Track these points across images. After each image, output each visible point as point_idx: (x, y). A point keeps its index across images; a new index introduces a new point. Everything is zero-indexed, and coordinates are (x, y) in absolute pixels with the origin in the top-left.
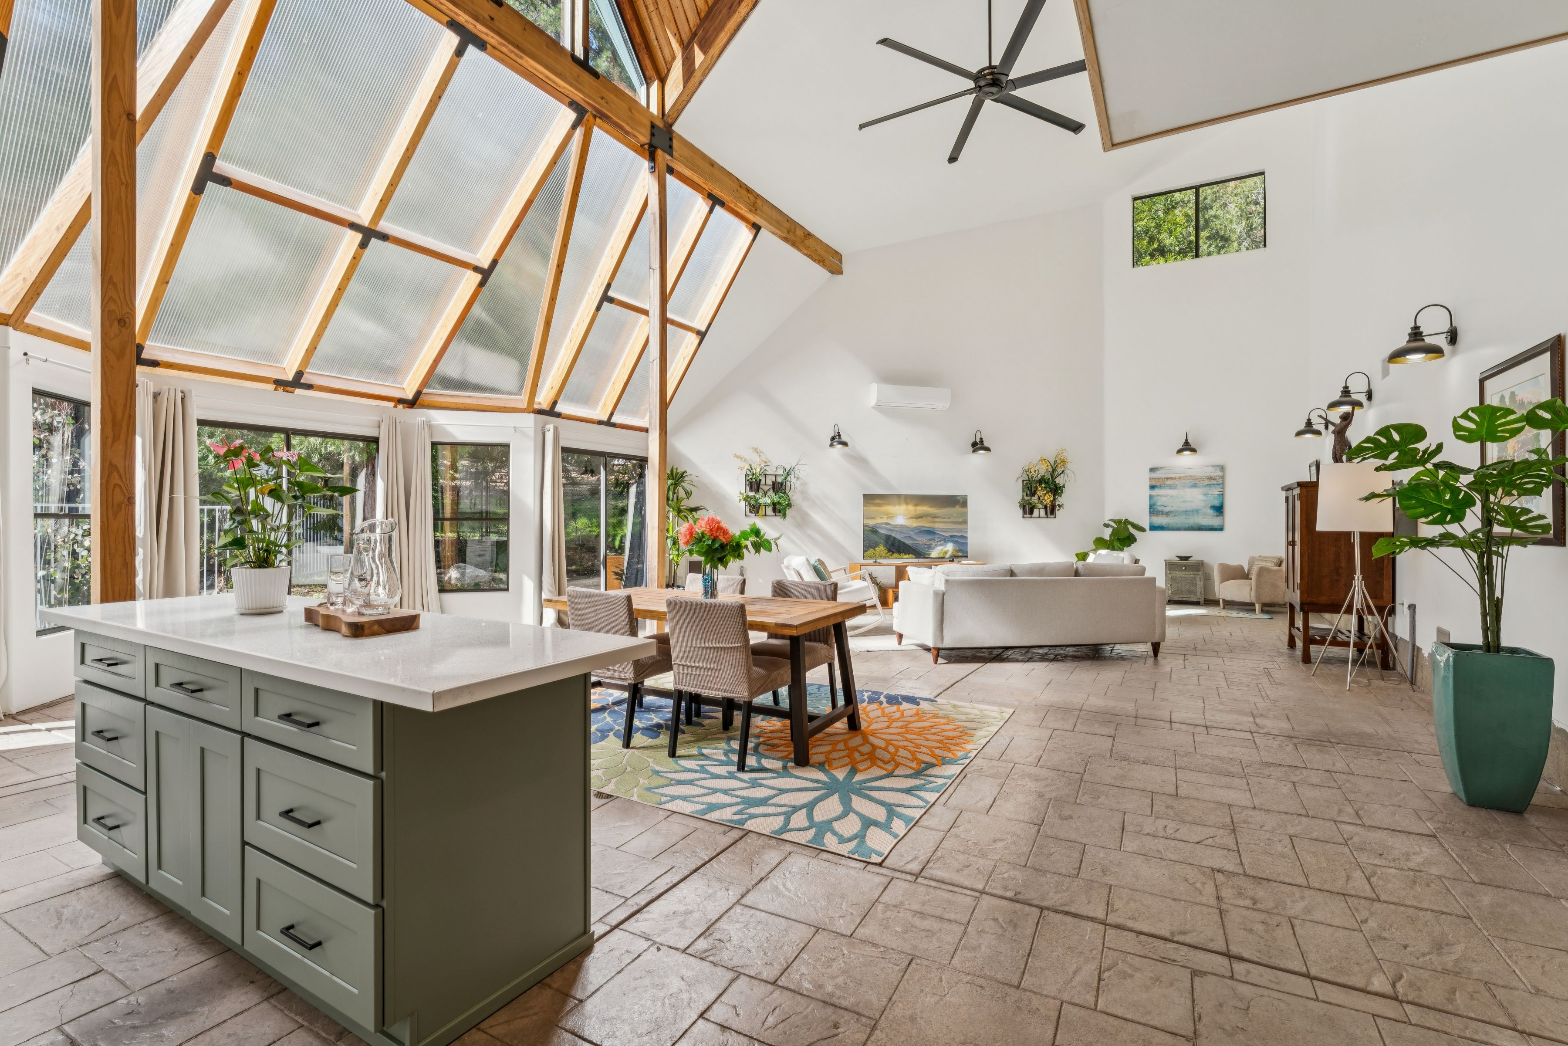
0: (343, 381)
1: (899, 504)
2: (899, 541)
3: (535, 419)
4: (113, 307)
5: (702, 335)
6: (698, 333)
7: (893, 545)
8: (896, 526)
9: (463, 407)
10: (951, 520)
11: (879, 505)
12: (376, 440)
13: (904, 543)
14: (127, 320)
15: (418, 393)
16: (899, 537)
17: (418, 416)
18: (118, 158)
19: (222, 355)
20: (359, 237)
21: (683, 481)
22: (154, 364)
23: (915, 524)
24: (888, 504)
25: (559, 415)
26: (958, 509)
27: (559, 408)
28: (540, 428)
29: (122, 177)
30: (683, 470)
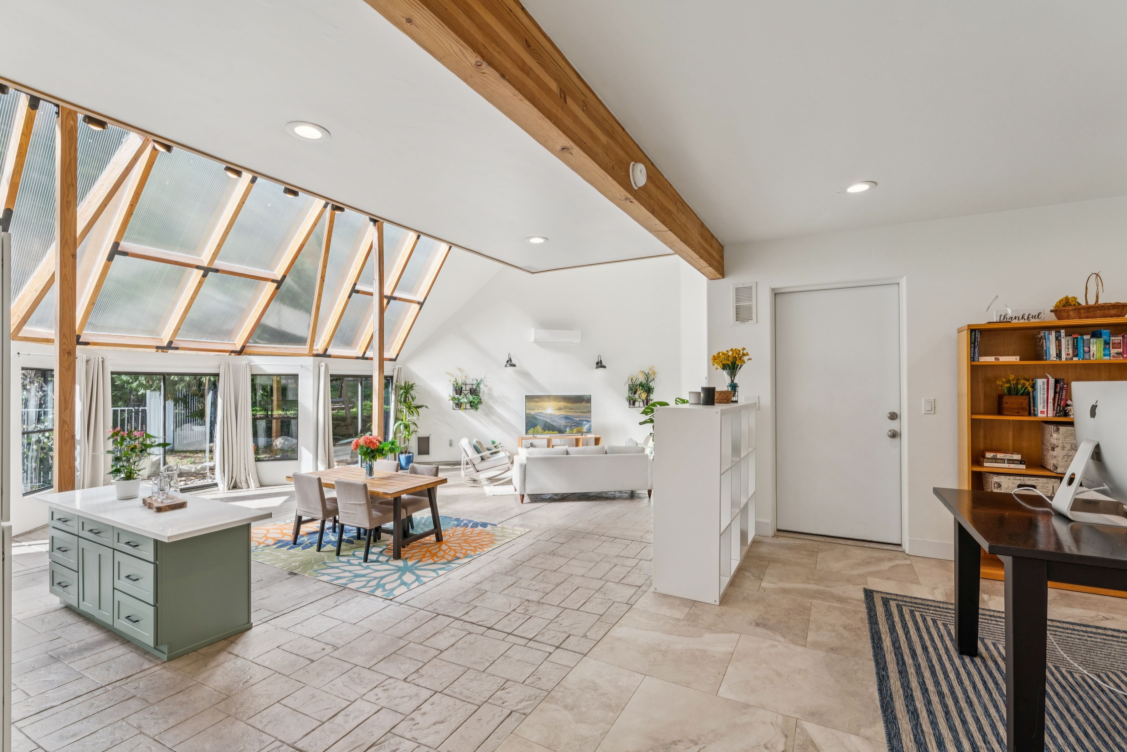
0: (197, 343)
1: (549, 401)
2: (549, 423)
3: (314, 361)
4: (65, 347)
5: (421, 304)
6: (419, 303)
7: (545, 426)
8: (547, 414)
9: (270, 354)
10: (580, 411)
11: (537, 402)
12: (218, 375)
13: (552, 425)
14: (72, 352)
15: (243, 347)
16: (549, 421)
17: (243, 360)
18: (68, 277)
19: (125, 335)
20: (202, 272)
21: (412, 390)
22: (87, 344)
23: (558, 413)
24: (542, 401)
25: (329, 356)
26: (584, 404)
27: (330, 352)
28: (317, 365)
29: (70, 285)
30: (413, 383)
